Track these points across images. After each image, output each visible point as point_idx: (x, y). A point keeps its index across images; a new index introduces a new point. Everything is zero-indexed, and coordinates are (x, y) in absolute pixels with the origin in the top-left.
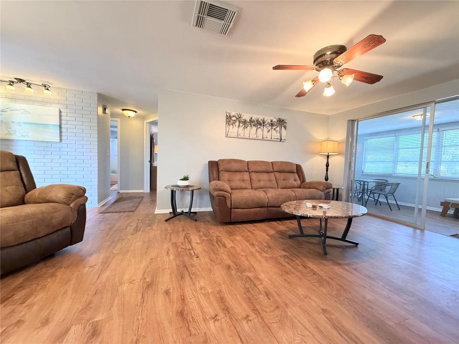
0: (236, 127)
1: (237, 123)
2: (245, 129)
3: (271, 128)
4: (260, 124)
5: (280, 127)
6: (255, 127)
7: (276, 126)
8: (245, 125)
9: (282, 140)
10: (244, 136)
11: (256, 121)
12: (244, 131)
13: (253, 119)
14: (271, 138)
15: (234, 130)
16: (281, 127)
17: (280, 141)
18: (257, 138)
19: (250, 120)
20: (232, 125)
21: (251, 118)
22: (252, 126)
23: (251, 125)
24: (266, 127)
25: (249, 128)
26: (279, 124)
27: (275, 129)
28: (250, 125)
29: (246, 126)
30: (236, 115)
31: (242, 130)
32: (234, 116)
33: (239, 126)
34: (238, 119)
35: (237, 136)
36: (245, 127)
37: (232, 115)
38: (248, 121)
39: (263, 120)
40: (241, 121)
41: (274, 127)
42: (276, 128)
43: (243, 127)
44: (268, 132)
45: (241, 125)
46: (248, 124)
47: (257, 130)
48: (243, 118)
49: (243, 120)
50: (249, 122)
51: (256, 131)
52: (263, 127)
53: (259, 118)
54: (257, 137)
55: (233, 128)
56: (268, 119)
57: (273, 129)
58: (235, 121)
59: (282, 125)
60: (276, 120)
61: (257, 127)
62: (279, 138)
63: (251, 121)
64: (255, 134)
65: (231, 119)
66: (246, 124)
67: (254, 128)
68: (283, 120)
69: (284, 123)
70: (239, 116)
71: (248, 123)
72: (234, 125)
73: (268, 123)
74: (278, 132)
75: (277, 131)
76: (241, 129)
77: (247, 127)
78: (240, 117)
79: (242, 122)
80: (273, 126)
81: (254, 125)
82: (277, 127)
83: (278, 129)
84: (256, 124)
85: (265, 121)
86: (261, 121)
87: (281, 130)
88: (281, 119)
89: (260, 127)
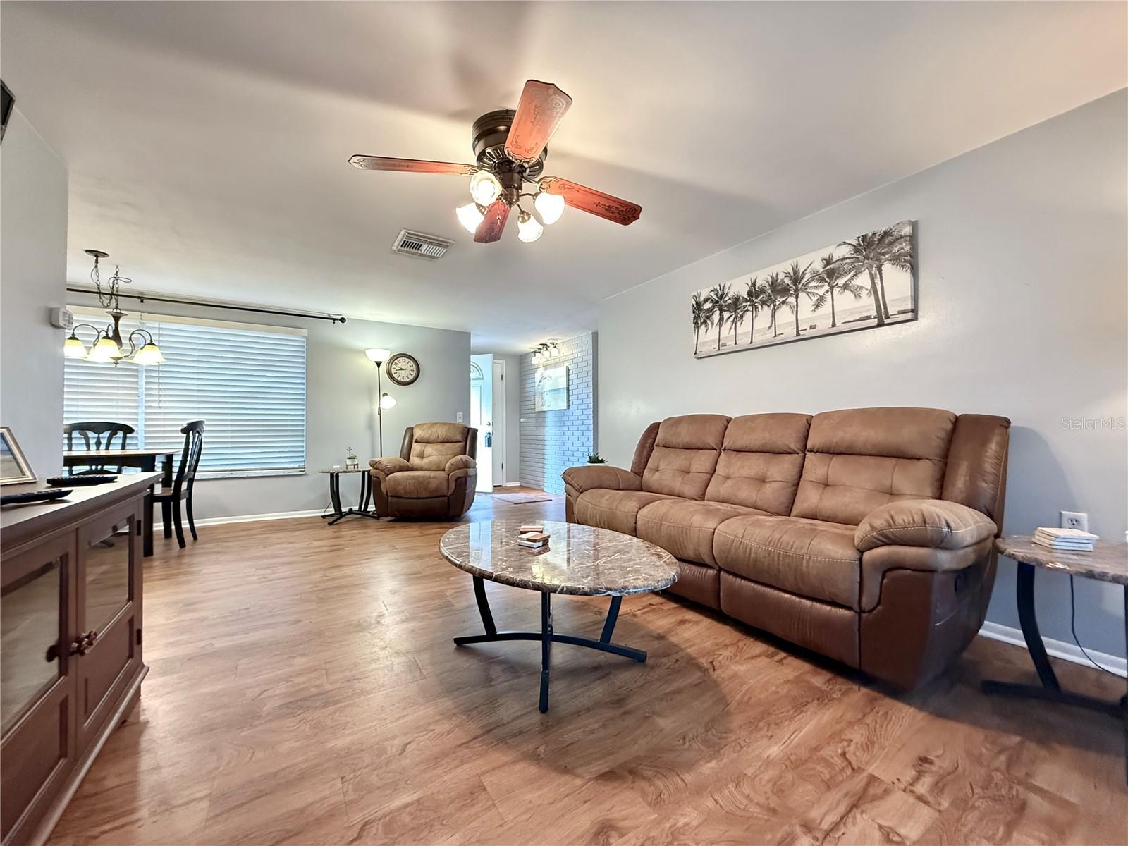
0: (714, 326)
1: (716, 317)
2: (738, 324)
3: (827, 287)
4: (785, 291)
5: (870, 268)
6: (769, 306)
7: (852, 273)
8: (735, 312)
9: (888, 317)
11: (768, 287)
12: (735, 329)
13: (758, 284)
14: (834, 325)
15: (709, 336)
16: (879, 269)
17: (881, 324)
19: (750, 293)
20: (703, 326)
21: (754, 285)
22: (756, 308)
23: (753, 305)
24: (808, 293)
25: (748, 316)
26: (867, 258)
27: (845, 287)
28: (750, 308)
29: (741, 313)
30: (712, 294)
32: (706, 301)
33: (721, 319)
34: (717, 302)
35: (719, 350)
36: (736, 317)
37: (702, 299)
38: (744, 298)
39: (792, 274)
40: (726, 306)
41: (841, 282)
42: (852, 278)
43: (732, 319)
44: (817, 306)
45: (726, 315)
46: (746, 306)
47: (773, 316)
48: (730, 295)
49: (729, 302)
50: (746, 301)
52: (797, 297)
53: (777, 275)
55: (706, 331)
56: (811, 262)
57: (836, 290)
58: (710, 311)
59: (884, 254)
60: (851, 248)
61: (775, 306)
63: (754, 292)
65: (701, 310)
66: (739, 309)
67: (765, 312)
68: (887, 234)
69: (891, 244)
70: (720, 293)
71: (744, 304)
72: (708, 322)
73: (815, 275)
74: (864, 293)
75: (857, 292)
76: (727, 326)
77: (742, 317)
78: (722, 296)
79: (728, 306)
80: (838, 278)
81: (763, 303)
82: (855, 275)
83: (864, 280)
84: (769, 296)
85: (801, 272)
86: (787, 281)
87: (878, 281)
88: (874, 234)
89: (783, 302)
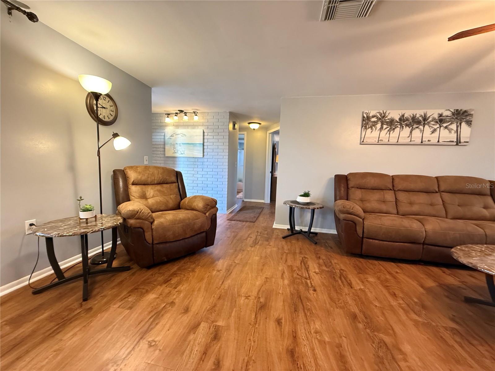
0: (377, 130)
1: (379, 126)
2: (391, 132)
3: (438, 126)
4: (419, 123)
5: (457, 123)
6: (409, 127)
7: (450, 123)
8: (391, 126)
9: (460, 143)
10: (389, 141)
11: (410, 119)
12: (389, 134)
13: (406, 116)
14: (438, 142)
15: (372, 135)
16: (460, 124)
17: (457, 144)
18: (412, 143)
19: (400, 119)
20: (370, 129)
21: (403, 116)
22: (403, 127)
23: (401, 125)
24: (429, 126)
25: (397, 130)
26: (456, 118)
27: (446, 127)
28: (399, 126)
29: (394, 127)
30: (378, 114)
31: (386, 134)
32: (373, 117)
33: (381, 128)
34: (380, 119)
35: (378, 142)
36: (391, 129)
37: (371, 115)
38: (396, 120)
39: (423, 116)
40: (385, 122)
41: (445, 125)
42: (449, 125)
43: (388, 129)
44: (433, 132)
45: (385, 126)
46: (397, 125)
47: (411, 132)
48: (389, 117)
49: (388, 120)
50: (398, 122)
51: (409, 133)
52: (424, 127)
53: (416, 115)
54: (411, 141)
55: (372, 132)
56: (433, 113)
57: (442, 128)
58: (375, 123)
59: (463, 119)
60: (450, 113)
61: (412, 128)
62: (455, 140)
63: (402, 119)
64: (409, 137)
65: (370, 121)
66: (393, 125)
67: (407, 130)
68: (465, 111)
69: (466, 116)
70: (383, 115)
71: (396, 123)
72: (373, 127)
73: (434, 119)
74: (453, 132)
75: (450, 131)
76: (384, 132)
77: (394, 129)
78: (384, 117)
79: (387, 122)
80: (443, 123)
81: (407, 125)
82: (451, 124)
83: (454, 127)
84: (410, 123)
85: (428, 116)
86: (420, 118)
87: (459, 129)
88: (461, 110)
89: (417, 127)
